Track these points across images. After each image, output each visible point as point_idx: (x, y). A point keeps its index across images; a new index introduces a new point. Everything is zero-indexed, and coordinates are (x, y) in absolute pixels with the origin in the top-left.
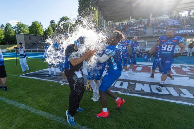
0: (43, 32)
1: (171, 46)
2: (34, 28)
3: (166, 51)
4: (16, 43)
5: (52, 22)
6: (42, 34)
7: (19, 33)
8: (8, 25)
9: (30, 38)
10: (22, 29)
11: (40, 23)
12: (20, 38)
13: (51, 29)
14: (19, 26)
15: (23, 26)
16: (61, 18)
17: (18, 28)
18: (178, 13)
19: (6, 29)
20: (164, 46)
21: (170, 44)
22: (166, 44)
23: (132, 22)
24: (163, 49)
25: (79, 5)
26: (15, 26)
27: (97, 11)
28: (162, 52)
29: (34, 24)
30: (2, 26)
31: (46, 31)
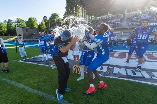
0: (37, 26)
1: (145, 36)
2: (30, 22)
3: (141, 39)
4: (16, 34)
5: (45, 17)
6: (37, 27)
7: (19, 26)
8: (10, 21)
9: (27, 30)
10: (21, 23)
11: (35, 18)
12: (19, 31)
13: (44, 23)
14: (19, 21)
15: (21, 21)
16: (52, 14)
17: (17, 23)
18: (149, 8)
19: (8, 23)
20: (139, 36)
21: (144, 34)
22: (141, 34)
23: (110, 16)
24: (139, 38)
25: (67, 3)
26: (15, 21)
27: (81, 8)
28: (138, 41)
29: (30, 19)
30: (5, 21)
31: (40, 25)
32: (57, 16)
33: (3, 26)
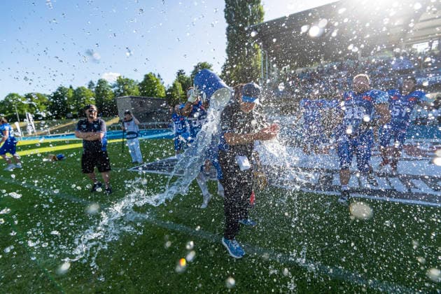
0: (164, 92)
2: (149, 83)
4: (117, 111)
5: (180, 73)
6: (162, 96)
7: (121, 95)
8: (101, 82)
9: (141, 103)
10: (127, 87)
11: (159, 76)
12: (124, 105)
13: (179, 86)
14: (121, 82)
15: (128, 82)
16: (196, 65)
17: (119, 86)
18: (410, 46)
19: (98, 89)
23: (326, 66)
25: (228, 40)
26: (114, 83)
27: (260, 51)
29: (147, 77)
30: (91, 84)
31: (169, 90)
32: (209, 68)
33: (87, 94)
